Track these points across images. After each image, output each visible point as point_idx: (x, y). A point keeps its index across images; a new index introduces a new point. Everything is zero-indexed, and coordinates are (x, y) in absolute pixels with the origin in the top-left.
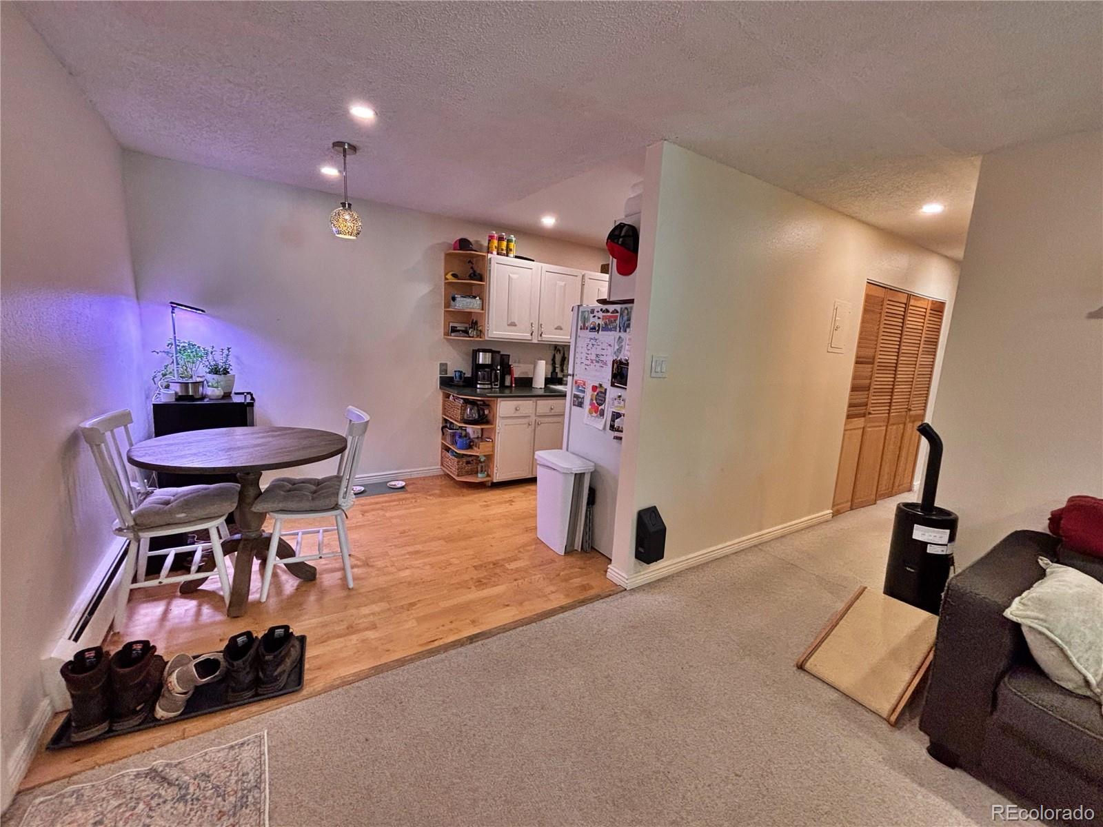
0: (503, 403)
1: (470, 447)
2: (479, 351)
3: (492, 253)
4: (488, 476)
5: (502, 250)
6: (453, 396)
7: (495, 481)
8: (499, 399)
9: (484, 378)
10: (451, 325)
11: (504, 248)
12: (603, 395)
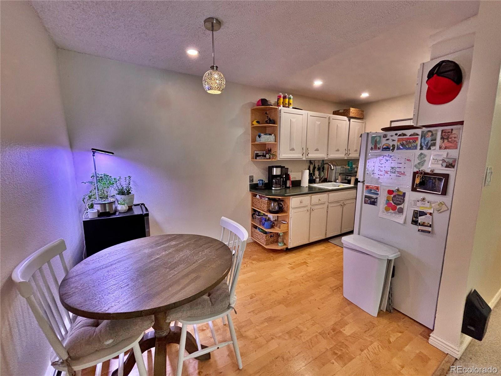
0: (293, 199)
1: (272, 227)
2: (273, 167)
3: (280, 106)
4: (285, 244)
5: (286, 104)
6: (259, 195)
7: (289, 248)
8: (291, 197)
9: (276, 183)
10: (255, 152)
11: (287, 103)
12: (402, 197)
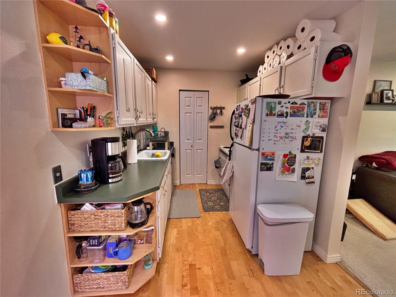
2: (106, 141)
7: (158, 260)
10: (61, 111)
12: (294, 159)
